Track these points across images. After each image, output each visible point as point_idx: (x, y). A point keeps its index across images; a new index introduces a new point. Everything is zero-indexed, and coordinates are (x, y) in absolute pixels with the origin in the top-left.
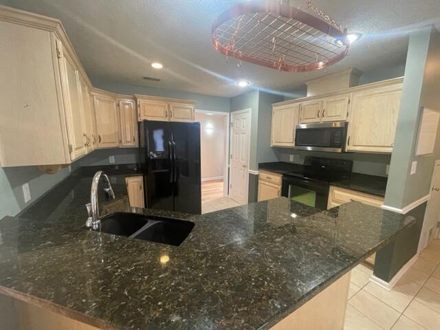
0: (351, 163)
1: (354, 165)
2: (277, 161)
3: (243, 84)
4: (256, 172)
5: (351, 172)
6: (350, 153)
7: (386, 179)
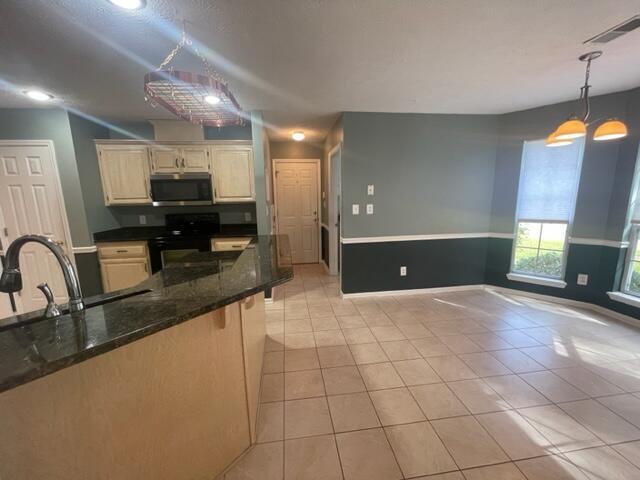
0: (217, 215)
1: (221, 217)
2: (118, 227)
3: (38, 96)
4: (93, 249)
5: (218, 224)
6: (219, 205)
7: (256, 225)
